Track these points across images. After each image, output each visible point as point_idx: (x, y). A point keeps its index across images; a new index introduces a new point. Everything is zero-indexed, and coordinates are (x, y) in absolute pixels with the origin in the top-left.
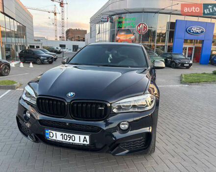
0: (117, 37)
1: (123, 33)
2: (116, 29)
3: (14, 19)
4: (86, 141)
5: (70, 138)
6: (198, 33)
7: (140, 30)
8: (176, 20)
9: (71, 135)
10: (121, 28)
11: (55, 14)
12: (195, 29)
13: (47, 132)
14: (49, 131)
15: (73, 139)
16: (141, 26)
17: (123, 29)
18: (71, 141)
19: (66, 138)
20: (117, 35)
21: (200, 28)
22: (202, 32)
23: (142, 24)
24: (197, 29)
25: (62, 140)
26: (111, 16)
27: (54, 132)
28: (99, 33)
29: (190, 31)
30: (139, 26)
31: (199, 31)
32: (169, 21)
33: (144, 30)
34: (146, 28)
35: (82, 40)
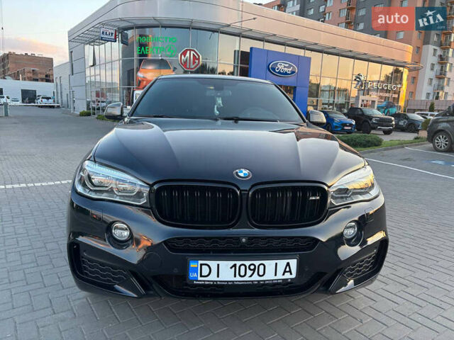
0: (140, 75)
1: (150, 67)
2: (136, 57)
4: (290, 271)
5: (254, 270)
6: (286, 73)
7: (186, 62)
8: (251, 49)
9: (257, 263)
10: (146, 55)
12: (282, 66)
13: (193, 265)
14: (200, 262)
15: (261, 273)
16: (188, 55)
17: (150, 58)
18: (255, 278)
19: (242, 273)
20: (138, 70)
21: (290, 66)
22: (293, 72)
23: (190, 50)
24: (285, 67)
25: (233, 279)
26: (122, 31)
27: (213, 264)
28: (94, 65)
29: (274, 69)
30: (184, 53)
31: (289, 70)
32: (237, 49)
33: (194, 63)
34: (199, 59)
35: (42, 80)
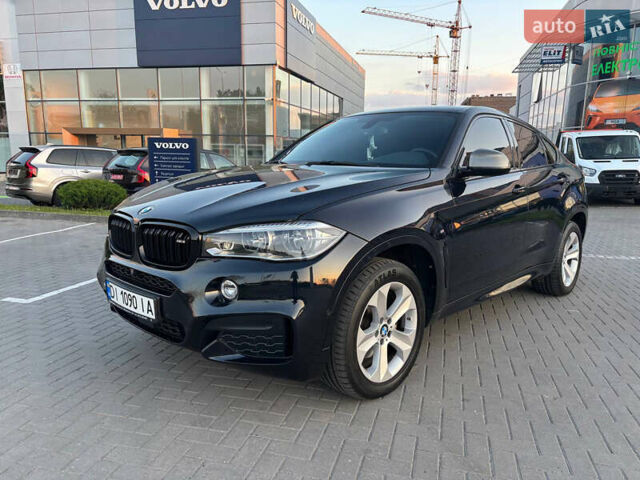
0: (592, 107)
3: (312, 82)
4: (152, 310)
5: (131, 300)
9: (132, 294)
10: (609, 75)
11: (436, 60)
13: (108, 285)
14: (110, 283)
15: (135, 306)
17: (615, 78)
18: (132, 308)
19: (127, 301)
20: (590, 99)
25: (123, 305)
28: (538, 101)
